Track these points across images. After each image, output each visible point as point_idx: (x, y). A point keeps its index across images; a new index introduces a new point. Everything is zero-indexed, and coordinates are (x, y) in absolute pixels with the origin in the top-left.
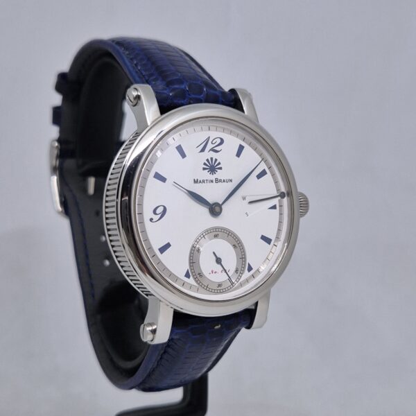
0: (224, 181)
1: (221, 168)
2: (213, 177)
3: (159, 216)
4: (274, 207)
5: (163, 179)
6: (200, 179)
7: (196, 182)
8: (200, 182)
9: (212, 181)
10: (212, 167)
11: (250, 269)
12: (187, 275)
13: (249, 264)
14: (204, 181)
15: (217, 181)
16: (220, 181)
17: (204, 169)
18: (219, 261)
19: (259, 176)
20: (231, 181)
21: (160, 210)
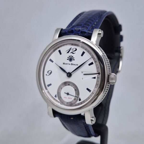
0: (75, 65)
1: (74, 60)
2: (70, 63)
3: (49, 74)
4: (95, 78)
5: (52, 62)
6: (66, 63)
7: (64, 64)
8: (65, 64)
9: (70, 64)
10: (71, 59)
11: (80, 100)
12: (56, 96)
13: (80, 98)
14: (67, 64)
15: (72, 64)
16: (73, 64)
17: (68, 59)
18: (68, 94)
19: (90, 65)
20: (77, 65)
21: (50, 72)
